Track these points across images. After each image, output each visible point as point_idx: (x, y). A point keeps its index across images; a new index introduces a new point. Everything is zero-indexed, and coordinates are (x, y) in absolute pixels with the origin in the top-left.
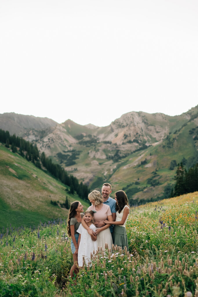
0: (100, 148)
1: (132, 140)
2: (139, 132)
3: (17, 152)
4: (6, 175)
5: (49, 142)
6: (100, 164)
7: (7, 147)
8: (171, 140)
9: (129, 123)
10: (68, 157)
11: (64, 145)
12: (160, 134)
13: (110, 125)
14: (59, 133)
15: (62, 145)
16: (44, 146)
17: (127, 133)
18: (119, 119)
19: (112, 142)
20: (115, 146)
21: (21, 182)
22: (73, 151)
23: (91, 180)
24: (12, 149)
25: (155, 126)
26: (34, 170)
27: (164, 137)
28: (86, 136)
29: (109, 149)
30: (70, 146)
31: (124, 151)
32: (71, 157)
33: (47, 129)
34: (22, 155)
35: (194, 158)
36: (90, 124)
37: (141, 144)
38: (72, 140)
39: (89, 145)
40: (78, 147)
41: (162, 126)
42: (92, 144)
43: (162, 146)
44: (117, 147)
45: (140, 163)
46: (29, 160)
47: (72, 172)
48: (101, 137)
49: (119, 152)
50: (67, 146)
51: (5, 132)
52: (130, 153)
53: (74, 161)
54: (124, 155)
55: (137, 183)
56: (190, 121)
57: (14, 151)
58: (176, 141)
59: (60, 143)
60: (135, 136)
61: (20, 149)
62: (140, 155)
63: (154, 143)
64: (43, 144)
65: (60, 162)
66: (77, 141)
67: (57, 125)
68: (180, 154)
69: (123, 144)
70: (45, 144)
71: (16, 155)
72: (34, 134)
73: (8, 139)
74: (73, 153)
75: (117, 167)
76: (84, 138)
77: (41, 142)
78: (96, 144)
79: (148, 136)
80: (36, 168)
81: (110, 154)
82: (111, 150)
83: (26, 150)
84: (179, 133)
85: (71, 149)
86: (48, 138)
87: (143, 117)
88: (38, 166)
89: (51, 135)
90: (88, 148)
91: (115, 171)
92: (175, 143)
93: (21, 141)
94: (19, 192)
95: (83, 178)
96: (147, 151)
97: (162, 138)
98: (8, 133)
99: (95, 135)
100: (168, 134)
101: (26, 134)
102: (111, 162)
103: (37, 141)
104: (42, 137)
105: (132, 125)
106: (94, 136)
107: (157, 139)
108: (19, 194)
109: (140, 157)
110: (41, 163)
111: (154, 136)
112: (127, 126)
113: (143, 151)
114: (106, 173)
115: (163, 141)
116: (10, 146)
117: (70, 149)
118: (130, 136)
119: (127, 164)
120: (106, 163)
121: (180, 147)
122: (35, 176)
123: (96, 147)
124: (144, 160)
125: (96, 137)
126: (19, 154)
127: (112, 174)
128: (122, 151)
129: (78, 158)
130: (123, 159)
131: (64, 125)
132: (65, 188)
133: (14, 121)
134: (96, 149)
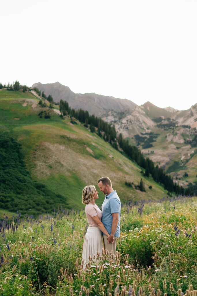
0: (178, 132)
3: (95, 133)
4: (83, 154)
5: (128, 123)
6: (178, 148)
7: (86, 126)
10: (146, 140)
11: (142, 127)
13: (190, 109)
14: (137, 114)
15: (140, 127)
16: (122, 127)
19: (191, 126)
20: (194, 131)
21: (98, 161)
22: (151, 133)
23: (167, 164)
24: (91, 128)
26: (111, 151)
28: (165, 120)
29: (187, 133)
30: (148, 128)
32: (148, 139)
33: (126, 111)
34: (100, 135)
36: (169, 107)
38: (150, 123)
39: (167, 128)
40: (156, 130)
42: (170, 127)
44: (196, 132)
46: (106, 140)
47: (149, 154)
48: (180, 121)
50: (145, 128)
51: (85, 112)
53: (151, 143)
57: (92, 131)
59: (138, 125)
61: (98, 129)
64: (121, 125)
65: (137, 144)
66: (156, 124)
67: (136, 107)
70: (123, 125)
71: (94, 135)
72: (113, 115)
73: (87, 119)
74: (151, 135)
75: (194, 152)
76: (163, 121)
77: (119, 123)
78: (174, 128)
80: (112, 149)
81: (188, 139)
82: (189, 135)
83: (104, 130)
85: (149, 131)
86: (127, 119)
88: (115, 147)
89: (129, 117)
90: (166, 131)
91: (192, 156)
93: (99, 121)
94: (95, 171)
95: (159, 161)
98: (87, 113)
99: (174, 118)
101: (105, 115)
102: (189, 146)
103: (115, 122)
104: (120, 119)
106: (173, 120)
108: (95, 173)
110: (118, 144)
114: (183, 158)
116: (89, 125)
117: (148, 132)
120: (184, 147)
122: (111, 156)
123: (174, 131)
125: (175, 120)
126: (97, 134)
127: (189, 159)
129: (155, 141)
131: (143, 107)
132: (140, 170)
133: (94, 101)
134: (175, 133)
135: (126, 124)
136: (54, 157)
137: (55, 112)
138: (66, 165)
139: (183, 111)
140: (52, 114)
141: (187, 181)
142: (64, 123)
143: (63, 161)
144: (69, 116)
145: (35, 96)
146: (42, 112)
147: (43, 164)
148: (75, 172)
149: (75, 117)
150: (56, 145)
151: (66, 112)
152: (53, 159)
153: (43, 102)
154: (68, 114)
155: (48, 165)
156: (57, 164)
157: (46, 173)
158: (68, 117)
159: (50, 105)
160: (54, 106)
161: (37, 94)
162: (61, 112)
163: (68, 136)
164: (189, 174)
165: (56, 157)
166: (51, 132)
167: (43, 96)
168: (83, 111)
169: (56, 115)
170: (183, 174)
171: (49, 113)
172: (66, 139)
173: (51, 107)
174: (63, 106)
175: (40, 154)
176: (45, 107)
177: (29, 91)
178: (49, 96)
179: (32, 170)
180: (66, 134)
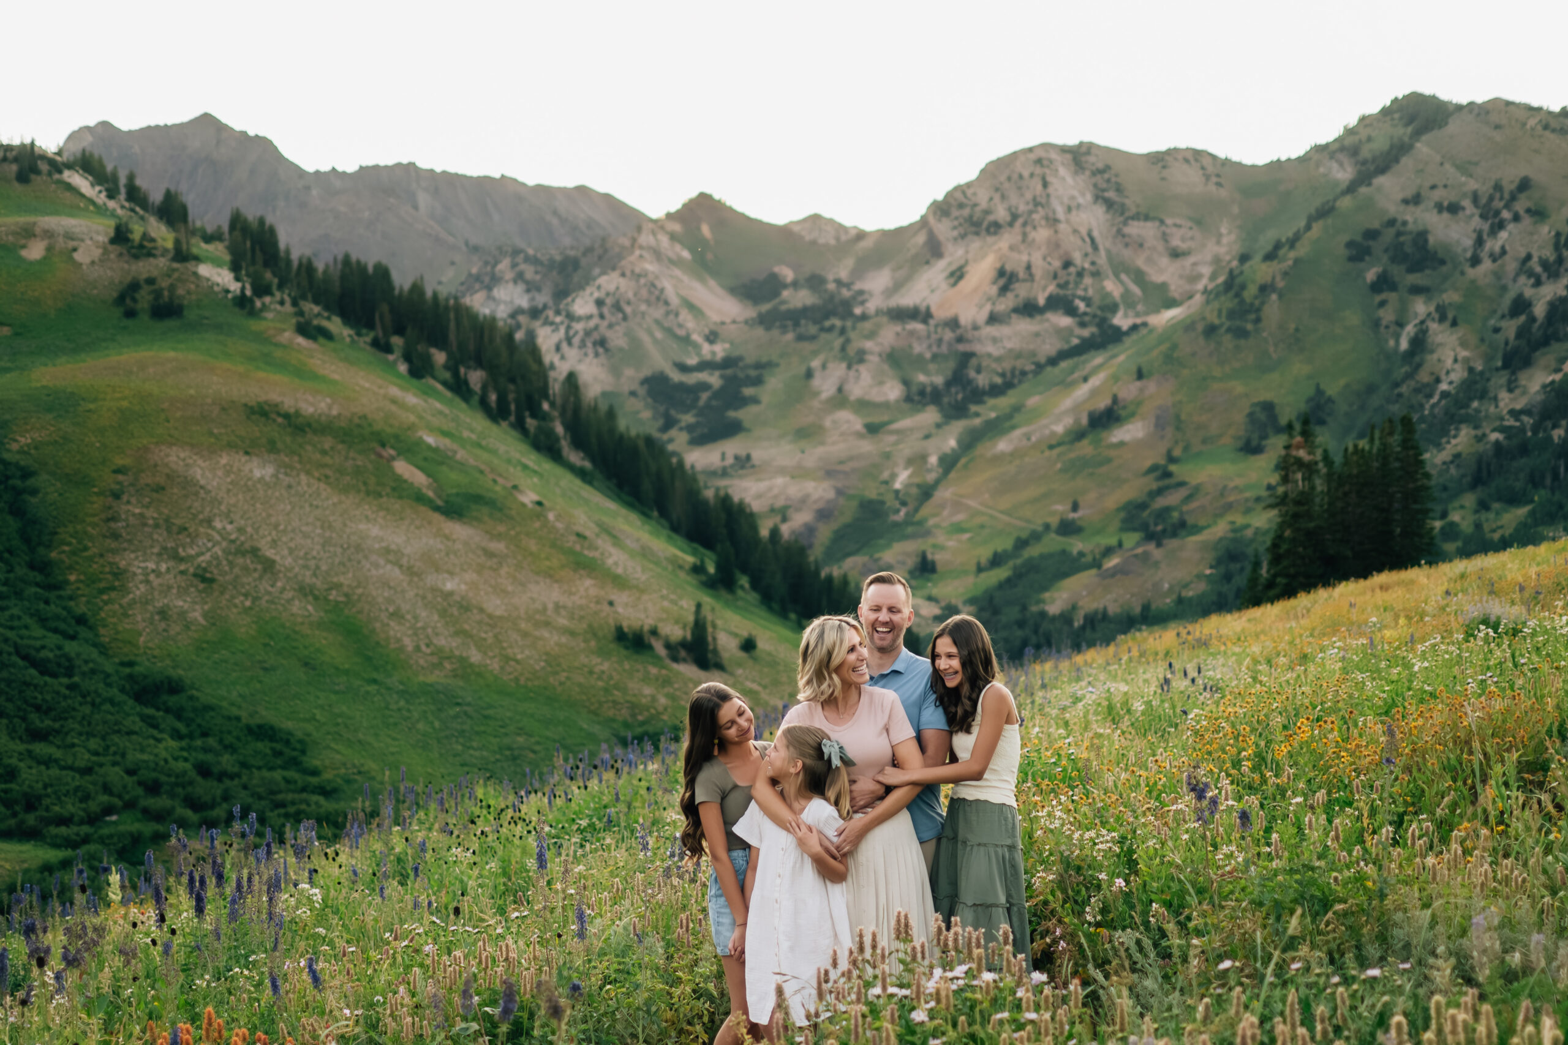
0: (869, 345)
1: (1041, 301)
2: (1077, 257)
3: (434, 377)
4: (379, 495)
5: (602, 316)
6: (873, 429)
7: (382, 346)
8: (1249, 294)
9: (1022, 208)
10: (704, 396)
11: (681, 332)
12: (1188, 262)
13: (924, 222)
14: (650, 267)
15: (669, 331)
16: (576, 341)
17: (1016, 262)
18: (969, 185)
19: (934, 310)
20: (948, 335)
21: (459, 530)
22: (728, 363)
23: (824, 514)
24: (407, 357)
25: (1162, 222)
26: (525, 467)
27: (1213, 277)
28: (795, 284)
29: (918, 348)
30: (712, 337)
31: (998, 359)
32: (717, 395)
33: (589, 250)
34: (459, 388)
35: (1371, 389)
36: (815, 219)
37: (1087, 319)
38: (723, 307)
39: (813, 329)
40: (754, 344)
41: (1199, 222)
42: (827, 324)
43: (1200, 327)
44: (960, 340)
45: (1085, 421)
46: (497, 414)
47: (724, 473)
48: (876, 286)
49: (974, 362)
50: (695, 337)
51: (370, 269)
52: (1030, 367)
53: (732, 414)
54: (998, 380)
55: (1068, 528)
56: (1351, 189)
57: (419, 369)
58: (1274, 297)
59: (657, 322)
60: (1055, 276)
61: (450, 356)
62: (1085, 379)
63: (1157, 311)
64: (568, 328)
65: (661, 422)
66: (750, 312)
67: (639, 229)
68: (1299, 368)
69: (993, 319)
70: (579, 327)
71: (427, 392)
72: (519, 277)
73: (385, 308)
74: (729, 372)
75: (959, 442)
76: (786, 294)
77: (558, 319)
78: (849, 324)
79: (1123, 277)
80: (532, 459)
81: (922, 378)
82: (928, 355)
83: (479, 362)
84: (1292, 255)
85: (720, 350)
86: (596, 295)
87: (1096, 172)
88: (547, 447)
89: (609, 282)
90: (807, 346)
91: (949, 463)
92: (1273, 308)
93: (452, 315)
94: (449, 586)
95: (780, 503)
96: (1122, 358)
97: (1200, 286)
98: (383, 273)
99: (844, 274)
100: (1235, 263)
101: (478, 278)
102: (930, 416)
103: (535, 313)
104: (562, 294)
105: (1038, 217)
106: (839, 282)
107: (1176, 288)
108: (448, 595)
109: (1082, 391)
110: (559, 429)
111: (1157, 278)
112: (1011, 224)
113: (1098, 359)
114: (902, 478)
115: (1208, 302)
116: (397, 341)
117: (714, 353)
118: (1031, 277)
119: (1013, 428)
120: (905, 423)
121: (1297, 330)
122: (528, 498)
123: (848, 341)
124: (1103, 403)
125: (848, 286)
126: (445, 384)
127: (937, 483)
128: (989, 356)
129: (755, 400)
130: (991, 402)
131: (676, 227)
132: (690, 559)
133: (416, 207)
134: (851, 350)
135: (592, 324)
136: (218, 524)
137: (208, 280)
138: (289, 561)
139: (886, 235)
140: (189, 292)
141: (932, 599)
142: (261, 338)
143: (274, 543)
144: (288, 300)
145: (91, 201)
146: (134, 286)
147: (163, 567)
148: (342, 599)
149: (316, 302)
150: (224, 460)
151: (269, 276)
152: (217, 537)
153: (137, 231)
154: (280, 287)
155: (192, 570)
156: (240, 560)
157: (182, 614)
158: (282, 303)
159: (177, 242)
160: (200, 247)
161: (98, 188)
162: (237, 279)
163: (288, 404)
164: (938, 557)
165: (232, 522)
166: (192, 392)
167: (135, 195)
168: (361, 268)
169: (212, 294)
170: (911, 562)
171: (172, 288)
172: (280, 420)
173: (182, 255)
174: (248, 244)
175: (141, 517)
176: (150, 254)
177: (50, 174)
178: (169, 196)
179: (106, 603)
180: (274, 397)
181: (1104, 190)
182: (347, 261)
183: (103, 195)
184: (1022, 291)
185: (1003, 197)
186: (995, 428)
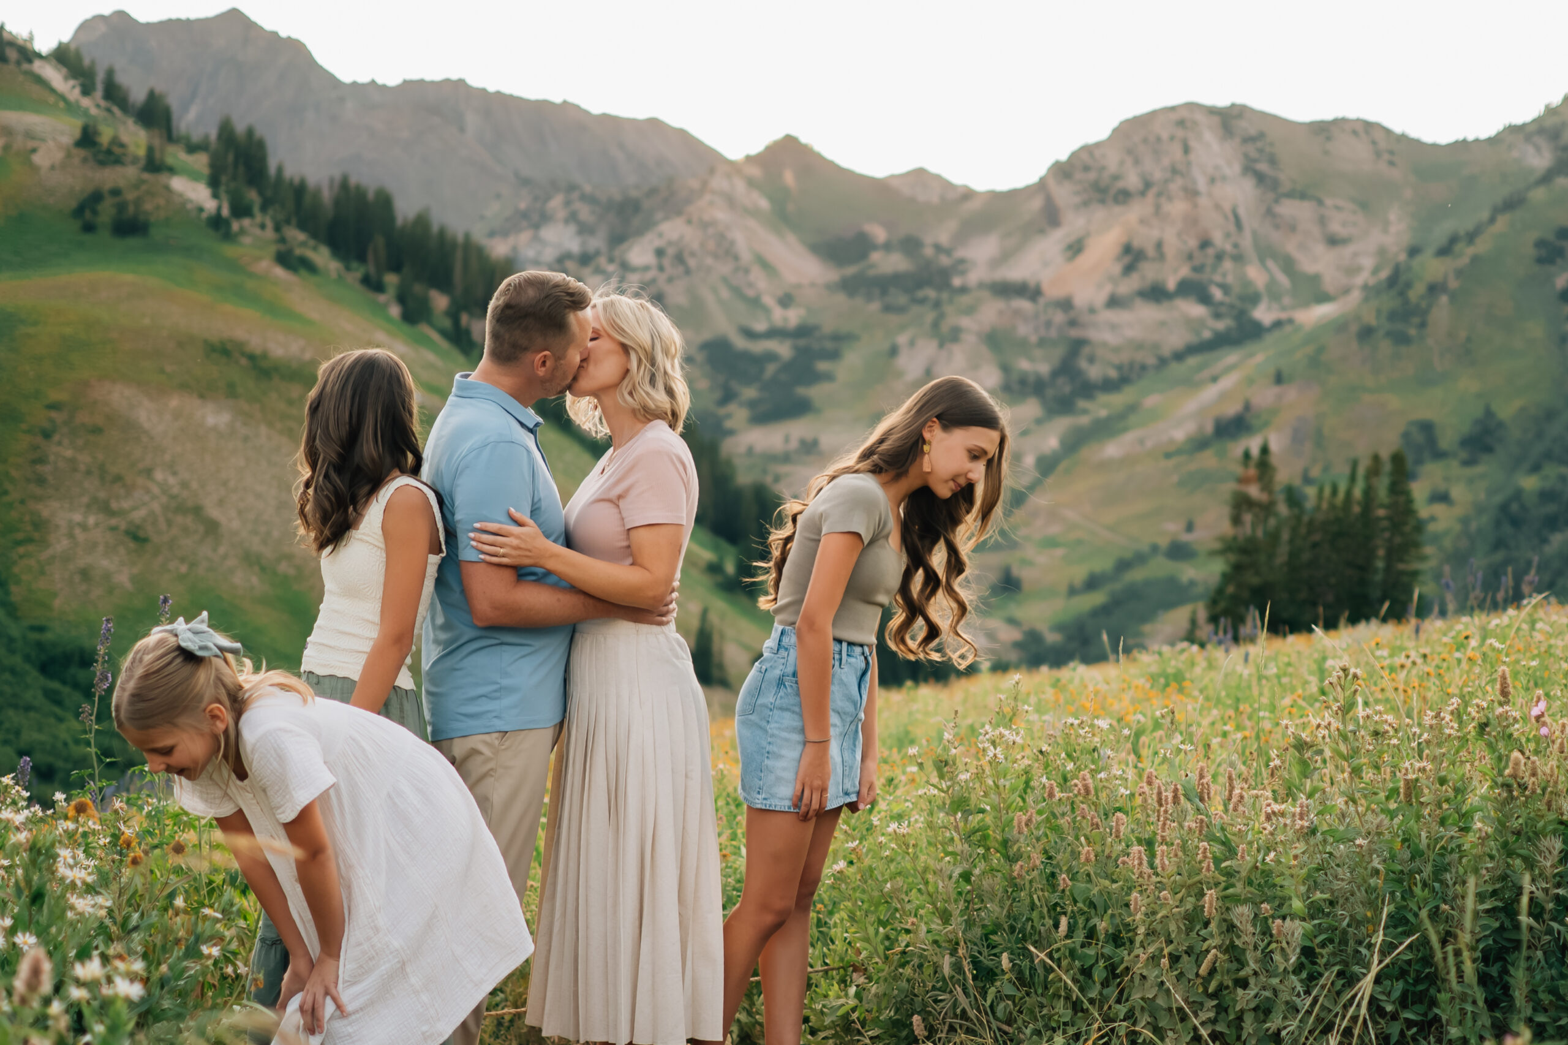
0: (965, 322)
1: (1171, 284)
2: (1218, 238)
3: (432, 324)
5: (661, 268)
7: (374, 285)
8: (1417, 292)
9: (1158, 175)
10: (771, 369)
11: (751, 293)
12: (1347, 251)
13: (1042, 184)
14: (721, 215)
15: (737, 291)
17: (1146, 238)
18: (1098, 145)
19: (1046, 287)
20: (1059, 317)
22: (803, 331)
24: (401, 299)
25: (1320, 202)
27: (1375, 271)
28: (887, 247)
29: (1023, 330)
30: (786, 301)
31: (1117, 350)
32: (788, 367)
33: (653, 192)
34: (459, 339)
35: (1550, 415)
36: (920, 175)
37: (1223, 310)
38: (802, 267)
39: (902, 299)
40: (833, 312)
41: (1364, 206)
42: (920, 294)
43: (1354, 328)
44: (1073, 323)
45: (1209, 428)
47: (786, 458)
48: (981, 255)
49: (1086, 351)
50: (768, 300)
51: (371, 196)
52: (1151, 361)
53: (801, 391)
54: (1113, 374)
55: (1179, 551)
56: (1546, 178)
57: (414, 313)
58: (1444, 299)
59: (725, 280)
60: (1190, 257)
61: (453, 302)
62: (1214, 379)
63: (1306, 304)
64: (623, 277)
65: (717, 395)
66: (832, 275)
67: (712, 171)
68: (1468, 384)
69: (1114, 302)
70: (634, 276)
71: (423, 341)
72: (572, 218)
73: (380, 241)
74: (802, 342)
75: (1063, 443)
76: (876, 256)
77: (611, 268)
78: (945, 296)
79: (1270, 264)
81: (1024, 365)
82: (1034, 339)
84: (1470, 251)
85: (793, 317)
86: (658, 243)
87: (1247, 140)
89: (672, 230)
90: (893, 319)
91: (1047, 465)
92: (1442, 312)
93: (459, 255)
96: (1260, 358)
97: (1360, 279)
98: (385, 202)
99: (944, 237)
100: (1402, 257)
101: (525, 215)
102: (1030, 409)
103: (585, 259)
104: (618, 239)
105: (1175, 187)
106: (938, 248)
107: (1331, 279)
109: (1210, 393)
111: (1308, 266)
112: (1143, 193)
113: (1232, 357)
115: (1366, 299)
116: (391, 280)
117: (785, 319)
118: (1161, 256)
119: (1125, 430)
121: (1469, 339)
123: (941, 316)
124: (1232, 409)
125: (948, 252)
126: (442, 332)
127: (1031, 489)
128: (1105, 344)
129: (828, 377)
130: (1103, 398)
131: (755, 171)
132: (707, 555)
133: (462, 130)
134: (945, 327)
135: (649, 276)
136: (159, 475)
137: (181, 195)
138: (235, 524)
139: (995, 197)
140: (158, 208)
141: (1012, 621)
142: (234, 266)
143: (221, 503)
144: (269, 224)
145: (62, 97)
146: (96, 197)
147: (91, 520)
148: (292, 572)
149: (302, 226)
150: (174, 402)
151: (253, 196)
152: (156, 490)
153: (106, 136)
154: (264, 208)
155: (123, 526)
156: (179, 519)
157: (107, 576)
158: (263, 227)
159: (150, 150)
160: (176, 155)
161: (72, 82)
162: (215, 196)
163: (255, 343)
164: (1024, 574)
165: (175, 474)
166: (147, 321)
167: (114, 93)
168: (360, 193)
169: (184, 213)
170: (996, 577)
171: (138, 202)
172: (244, 361)
173: (154, 165)
174: (231, 157)
175: (72, 461)
176: (118, 161)
177: (18, 63)
178: (152, 96)
179: (21, 557)
180: (239, 333)
181: (1255, 161)
182: (344, 185)
183: (77, 91)
184: (1149, 272)
185: (1137, 162)
186: (1105, 429)
